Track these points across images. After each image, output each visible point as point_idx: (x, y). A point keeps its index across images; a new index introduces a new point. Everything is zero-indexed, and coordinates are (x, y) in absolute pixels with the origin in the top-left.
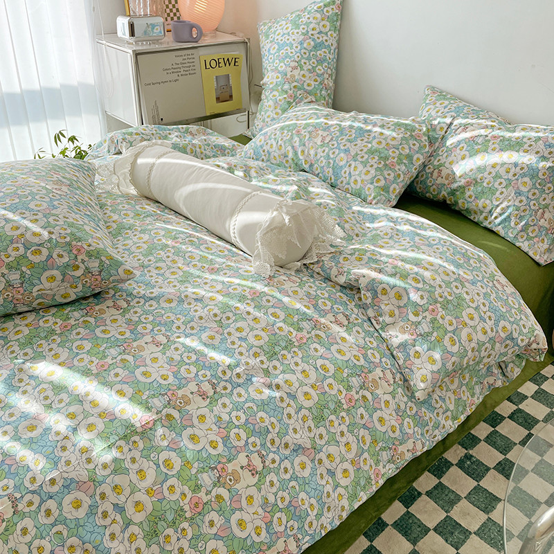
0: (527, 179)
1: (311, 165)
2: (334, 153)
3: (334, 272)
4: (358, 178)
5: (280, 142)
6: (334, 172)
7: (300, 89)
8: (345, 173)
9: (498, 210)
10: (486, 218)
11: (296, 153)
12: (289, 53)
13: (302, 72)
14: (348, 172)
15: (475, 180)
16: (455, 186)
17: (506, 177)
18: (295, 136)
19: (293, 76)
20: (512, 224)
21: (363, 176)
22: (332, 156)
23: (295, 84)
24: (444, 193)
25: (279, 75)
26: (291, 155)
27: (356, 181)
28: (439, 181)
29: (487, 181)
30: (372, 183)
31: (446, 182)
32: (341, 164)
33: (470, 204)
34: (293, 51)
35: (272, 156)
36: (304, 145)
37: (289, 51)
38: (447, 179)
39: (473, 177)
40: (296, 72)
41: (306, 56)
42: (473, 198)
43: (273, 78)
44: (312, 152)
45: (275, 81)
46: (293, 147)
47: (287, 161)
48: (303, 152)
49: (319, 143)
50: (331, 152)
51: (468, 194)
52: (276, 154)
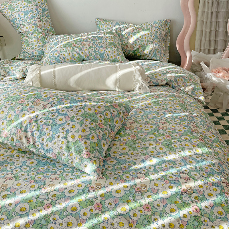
0: (156, 40)
1: (88, 57)
2: (97, 49)
3: (159, 82)
4: (112, 55)
5: (68, 52)
6: (100, 56)
7: (46, 30)
8: (105, 55)
9: (152, 52)
10: (148, 56)
11: (79, 54)
12: (33, 15)
13: (43, 22)
14: (107, 55)
15: (142, 45)
16: (135, 49)
17: (150, 41)
18: (74, 47)
19: (40, 25)
20: (157, 55)
21: (114, 54)
22: (97, 50)
23: (43, 28)
24: (131, 53)
25: (34, 26)
26: (77, 56)
27: (112, 56)
28: (128, 49)
29: (145, 44)
30: (119, 55)
31: (131, 49)
32: (102, 52)
33: (141, 54)
34: (34, 14)
35: (66, 59)
36: (82, 50)
37: (33, 14)
38: (131, 48)
39: (140, 44)
40: (41, 23)
41: (41, 15)
42: (142, 51)
43: (30, 28)
44: (87, 52)
45: (32, 29)
46: (76, 52)
47: (75, 59)
48: (82, 53)
49: (88, 47)
50: (95, 49)
51: (140, 50)
52: (68, 58)
